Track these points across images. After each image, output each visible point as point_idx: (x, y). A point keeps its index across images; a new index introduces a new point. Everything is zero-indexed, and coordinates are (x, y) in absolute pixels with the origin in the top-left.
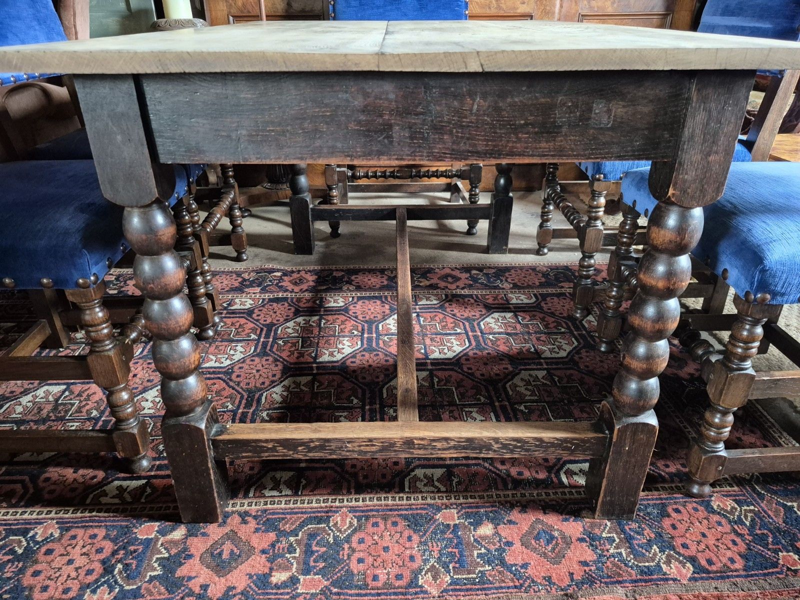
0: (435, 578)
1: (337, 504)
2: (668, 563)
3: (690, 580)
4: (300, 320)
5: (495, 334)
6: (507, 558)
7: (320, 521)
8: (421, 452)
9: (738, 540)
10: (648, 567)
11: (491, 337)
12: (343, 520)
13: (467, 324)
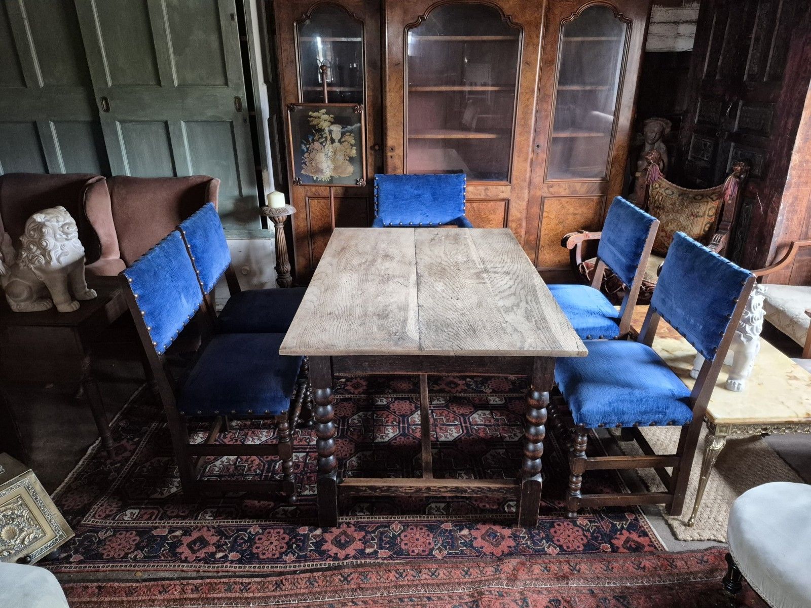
0: (440, 552)
1: (393, 519)
2: (548, 547)
3: (557, 554)
4: (361, 414)
5: (478, 425)
6: (474, 544)
7: (385, 527)
8: (434, 493)
9: (584, 538)
10: (539, 549)
11: (475, 427)
12: (396, 527)
13: (462, 418)
